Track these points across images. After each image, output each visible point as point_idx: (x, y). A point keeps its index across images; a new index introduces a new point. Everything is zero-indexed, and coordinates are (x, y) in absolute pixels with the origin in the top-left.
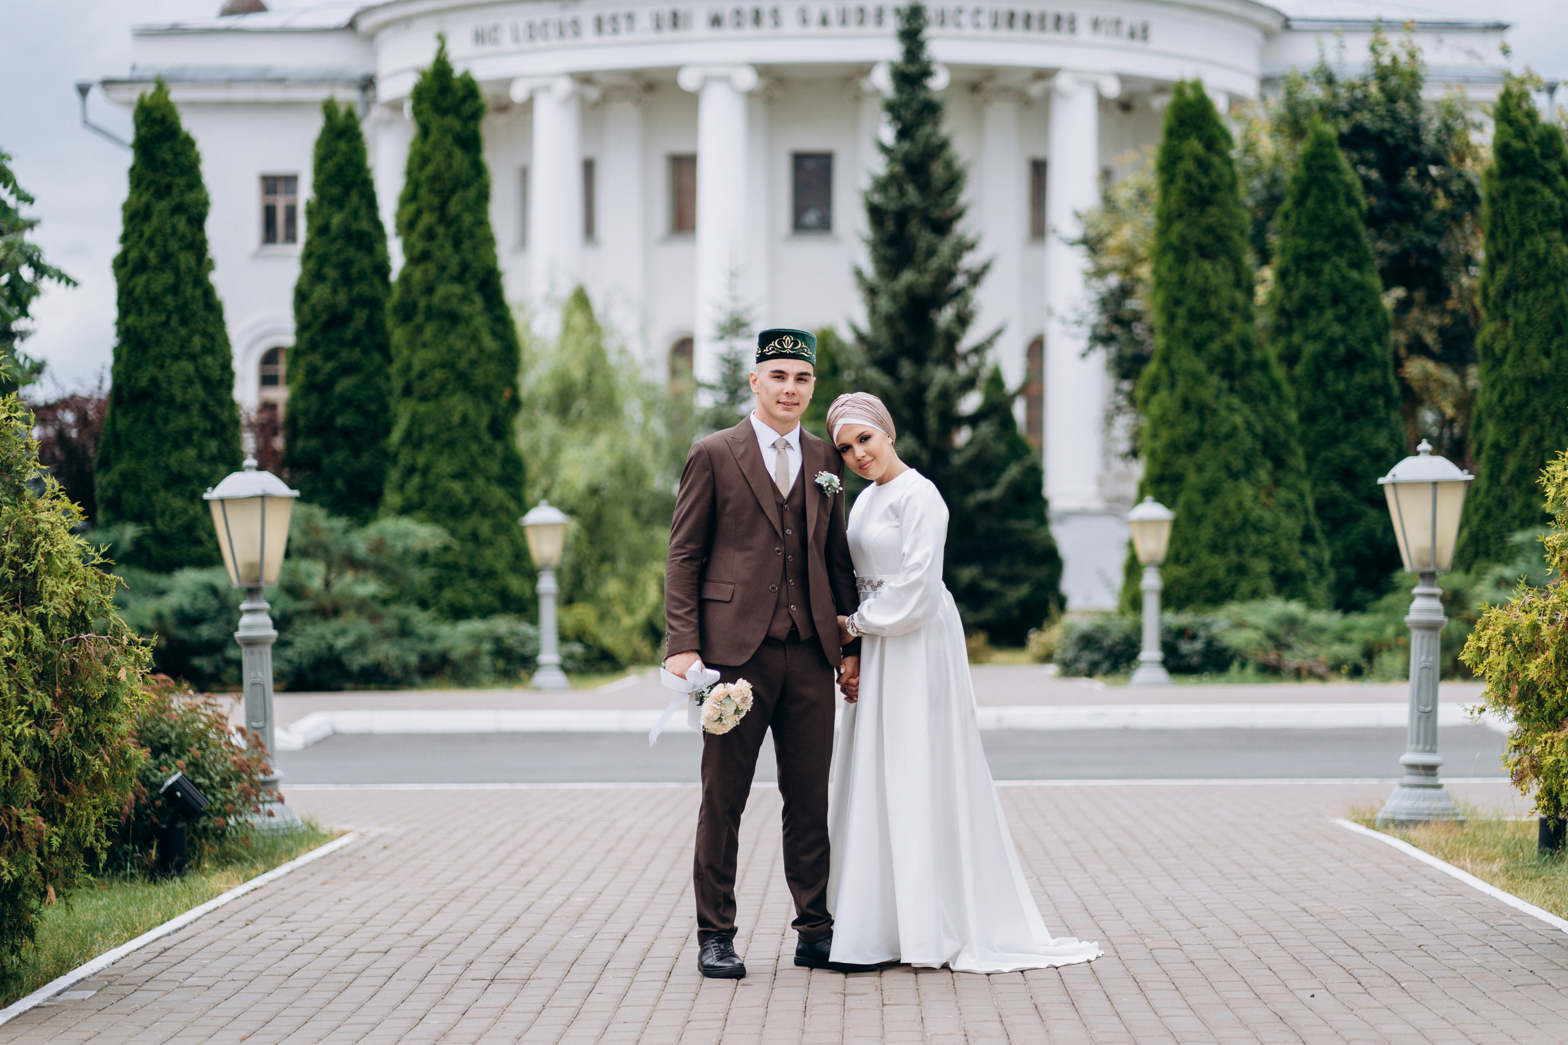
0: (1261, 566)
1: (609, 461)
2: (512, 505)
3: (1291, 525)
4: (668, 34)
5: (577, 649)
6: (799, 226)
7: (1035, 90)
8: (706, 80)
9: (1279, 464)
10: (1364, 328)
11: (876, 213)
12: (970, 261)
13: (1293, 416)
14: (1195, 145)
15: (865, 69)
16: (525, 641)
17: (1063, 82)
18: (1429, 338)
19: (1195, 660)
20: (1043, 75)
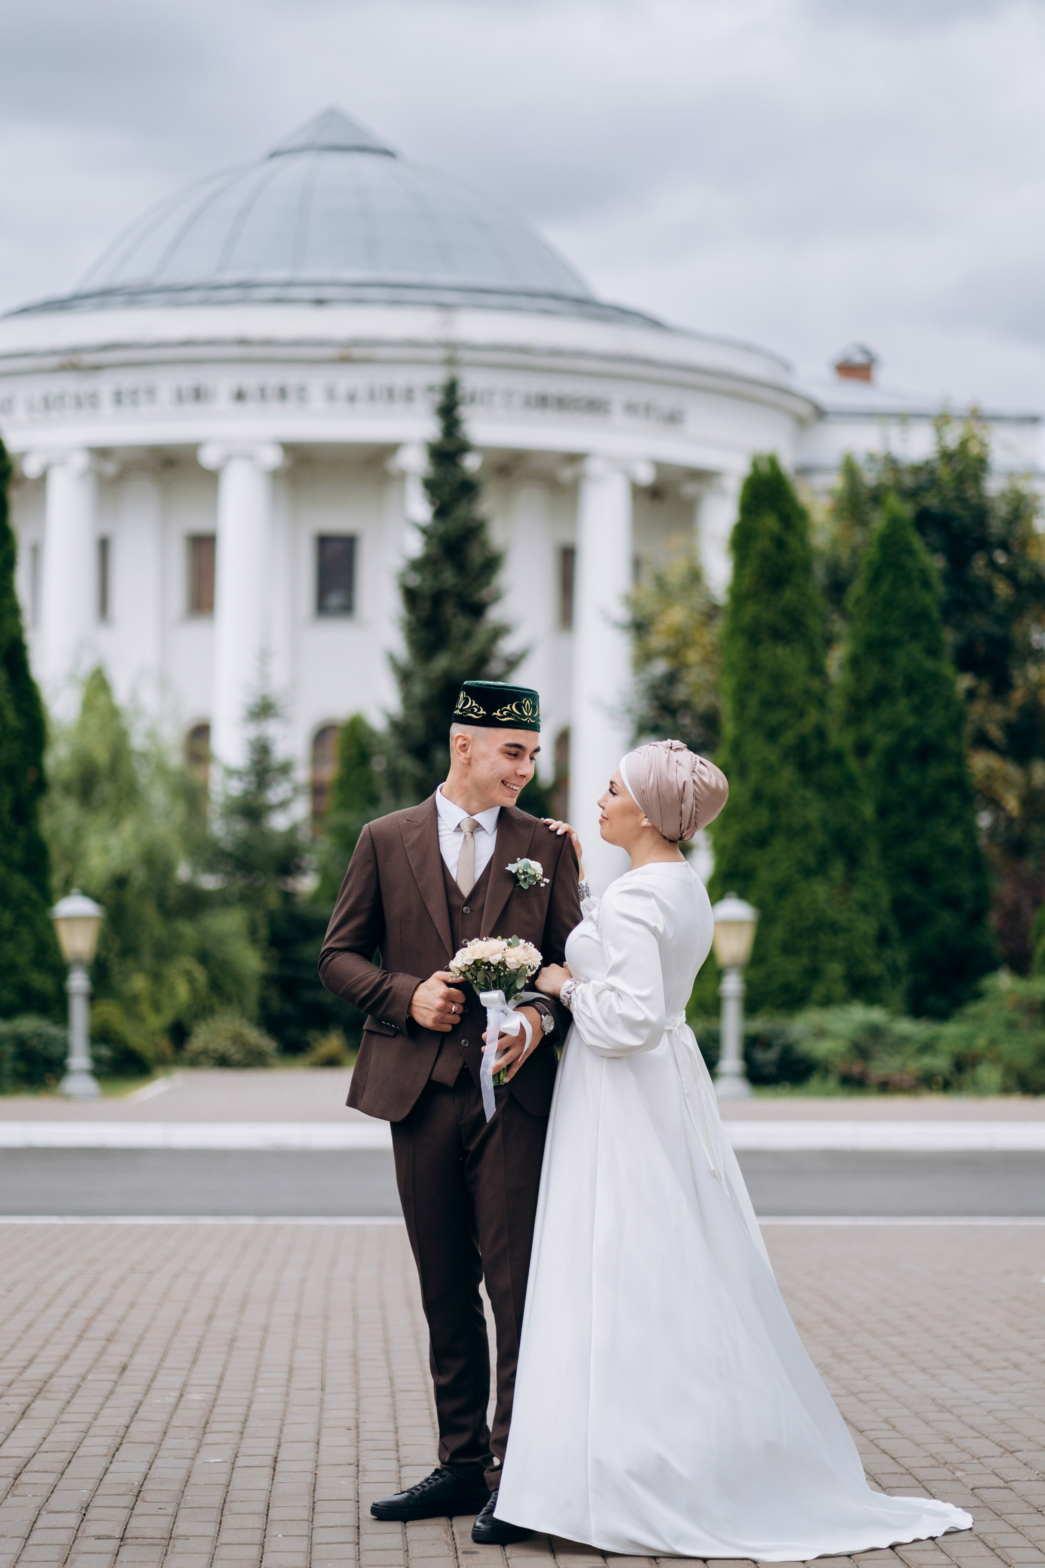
0: (835, 969)
1: (134, 851)
2: (35, 896)
3: (867, 926)
4: (190, 408)
5: (105, 1051)
6: (322, 608)
7: (566, 474)
8: (228, 458)
9: (853, 860)
10: (939, 718)
11: (411, 596)
12: (508, 646)
13: (868, 811)
14: (770, 522)
15: (389, 449)
16: (48, 1041)
17: (594, 467)
18: (995, 733)
19: (770, 1070)
20: (574, 458)
